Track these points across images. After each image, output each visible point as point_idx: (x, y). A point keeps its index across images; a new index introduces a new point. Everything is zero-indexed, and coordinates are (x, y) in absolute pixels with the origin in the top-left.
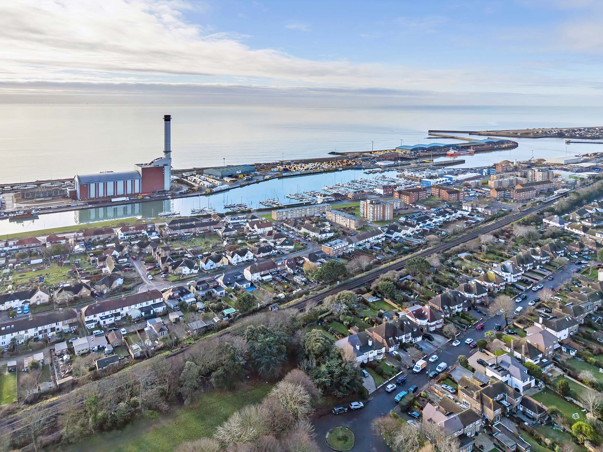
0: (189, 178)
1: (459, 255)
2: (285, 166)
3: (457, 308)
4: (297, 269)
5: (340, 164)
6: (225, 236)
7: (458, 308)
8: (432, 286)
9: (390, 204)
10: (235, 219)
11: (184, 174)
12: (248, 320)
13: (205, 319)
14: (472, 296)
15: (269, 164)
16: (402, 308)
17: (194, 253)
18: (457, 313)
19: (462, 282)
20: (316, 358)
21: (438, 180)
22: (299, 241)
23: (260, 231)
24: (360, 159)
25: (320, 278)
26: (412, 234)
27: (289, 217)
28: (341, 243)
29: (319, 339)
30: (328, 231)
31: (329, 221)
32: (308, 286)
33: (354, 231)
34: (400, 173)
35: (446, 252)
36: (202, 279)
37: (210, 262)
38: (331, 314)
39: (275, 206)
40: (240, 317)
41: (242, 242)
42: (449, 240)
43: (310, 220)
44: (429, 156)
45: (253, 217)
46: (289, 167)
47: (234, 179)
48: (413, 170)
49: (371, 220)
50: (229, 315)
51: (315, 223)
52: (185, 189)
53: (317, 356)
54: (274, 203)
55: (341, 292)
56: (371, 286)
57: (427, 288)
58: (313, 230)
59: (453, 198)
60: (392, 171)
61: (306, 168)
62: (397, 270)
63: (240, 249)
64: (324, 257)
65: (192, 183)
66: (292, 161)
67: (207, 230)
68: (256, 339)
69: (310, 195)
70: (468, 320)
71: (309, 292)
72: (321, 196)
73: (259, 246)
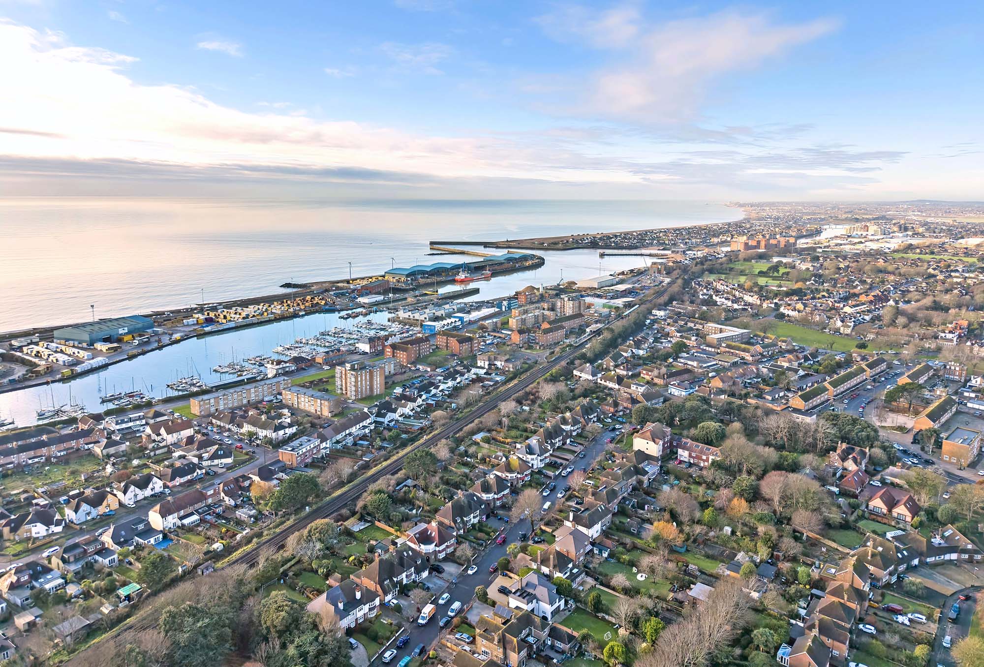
0: (25, 349)
1: (474, 437)
2: (208, 314)
3: (473, 519)
4: (240, 497)
5: (301, 304)
6: (109, 456)
7: (474, 517)
8: (440, 491)
9: (380, 368)
10: (123, 422)
11: (14, 342)
12: (163, 598)
13: (86, 612)
14: (491, 496)
15: (179, 311)
16: (401, 532)
17: (51, 495)
18: (473, 525)
19: (478, 477)
20: (279, 637)
21: (445, 322)
22: (242, 448)
23: (171, 439)
24: (332, 293)
25: (279, 505)
26: (411, 413)
27: (221, 407)
28: (308, 443)
29: (283, 606)
30: (287, 425)
31: (289, 408)
32: (260, 523)
33: (328, 420)
34: (393, 315)
35: (457, 436)
36: (71, 542)
37: (85, 507)
38: (299, 562)
39: (195, 389)
40: (149, 596)
41: (141, 463)
42: (461, 415)
43: (257, 408)
44: (431, 285)
45: (157, 414)
46: (215, 315)
47: (115, 345)
48: (411, 308)
49: (353, 398)
50: (128, 598)
51: (266, 413)
52: (19, 372)
53: (281, 633)
54: (194, 385)
55: (313, 524)
56: (355, 505)
57: (434, 494)
58: (264, 426)
59: (466, 349)
60: (381, 311)
61: (244, 314)
62: (393, 474)
63: (137, 477)
64: (284, 469)
65: (33, 360)
66: (220, 304)
67: (72, 448)
68: (180, 629)
69: (255, 364)
70: (488, 534)
71: (262, 533)
72: (272, 363)
73: (171, 466)
